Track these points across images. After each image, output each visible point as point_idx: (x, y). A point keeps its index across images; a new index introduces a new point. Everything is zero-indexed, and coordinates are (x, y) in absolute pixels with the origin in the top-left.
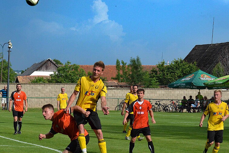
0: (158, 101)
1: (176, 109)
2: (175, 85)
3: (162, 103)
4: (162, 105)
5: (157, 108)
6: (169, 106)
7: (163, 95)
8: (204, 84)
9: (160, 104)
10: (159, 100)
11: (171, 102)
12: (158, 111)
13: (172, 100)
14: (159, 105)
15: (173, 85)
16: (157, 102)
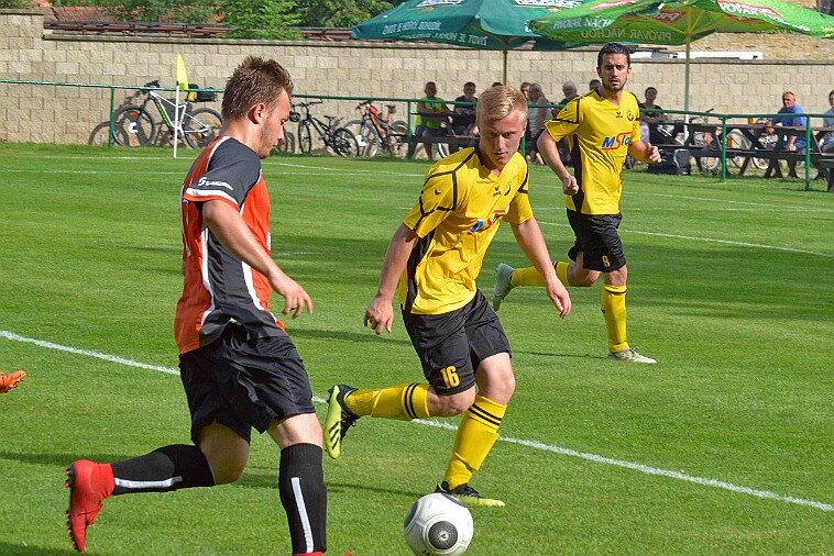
0: (303, 105)
1: (385, 145)
2: (389, 30)
3: (318, 112)
4: (320, 124)
5: (293, 138)
6: (353, 129)
7: (321, 76)
8: (532, 24)
9: (308, 116)
10: (303, 100)
11: (363, 108)
12: (297, 150)
13: (370, 100)
14: (304, 123)
15: (380, 27)
16: (298, 109)
